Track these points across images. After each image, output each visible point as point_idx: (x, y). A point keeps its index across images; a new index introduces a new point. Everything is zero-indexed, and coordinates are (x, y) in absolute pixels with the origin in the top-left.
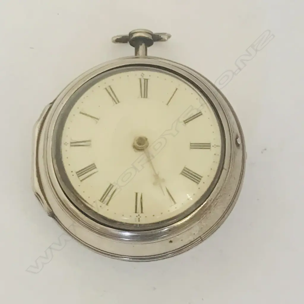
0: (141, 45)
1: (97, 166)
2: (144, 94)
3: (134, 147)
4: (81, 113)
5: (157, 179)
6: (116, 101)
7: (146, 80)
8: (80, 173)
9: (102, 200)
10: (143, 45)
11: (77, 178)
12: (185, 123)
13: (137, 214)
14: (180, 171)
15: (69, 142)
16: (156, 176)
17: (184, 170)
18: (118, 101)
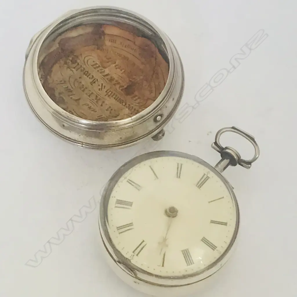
0: (227, 159)
1: (133, 206)
2: (200, 185)
3: (166, 211)
4: (150, 167)
5: (164, 242)
6: (178, 176)
7: (208, 178)
8: (119, 202)
9: (119, 228)
10: (228, 160)
11: (115, 203)
12: (211, 222)
13: (133, 254)
14: (183, 249)
15: (128, 178)
16: (165, 240)
17: (186, 250)
18: (179, 177)
